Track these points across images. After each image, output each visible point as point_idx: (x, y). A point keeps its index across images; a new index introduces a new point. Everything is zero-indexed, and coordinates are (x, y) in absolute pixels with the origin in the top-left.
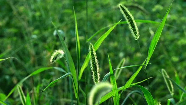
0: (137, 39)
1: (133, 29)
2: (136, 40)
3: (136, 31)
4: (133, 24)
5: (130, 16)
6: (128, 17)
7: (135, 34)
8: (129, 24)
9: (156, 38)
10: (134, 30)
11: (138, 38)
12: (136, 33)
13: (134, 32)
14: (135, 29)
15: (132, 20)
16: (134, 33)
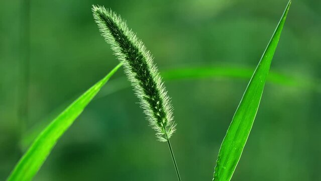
0: (165, 136)
1: (149, 101)
2: (164, 140)
3: (160, 106)
4: (151, 80)
5: (137, 50)
6: (129, 54)
7: (160, 120)
8: (135, 80)
9: (238, 131)
10: (153, 104)
11: (170, 134)
12: (163, 115)
13: (155, 111)
14: (158, 99)
15: (145, 66)
16: (156, 116)
